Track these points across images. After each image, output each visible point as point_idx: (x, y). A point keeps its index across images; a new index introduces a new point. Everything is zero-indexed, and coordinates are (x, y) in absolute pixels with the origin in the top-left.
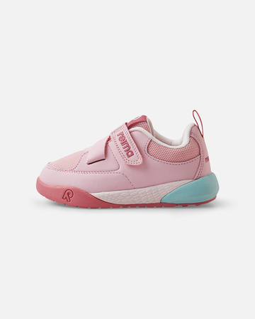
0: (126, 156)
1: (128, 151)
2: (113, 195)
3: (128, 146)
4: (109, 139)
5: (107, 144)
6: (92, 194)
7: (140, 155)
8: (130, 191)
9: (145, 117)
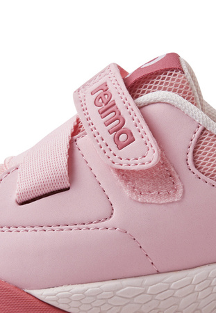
0: (113, 146)
1: (119, 130)
2: (95, 295)
3: (119, 117)
4: (76, 130)
5: (72, 143)
6: (36, 293)
7: (152, 141)
8: (147, 280)
9: (174, 57)
